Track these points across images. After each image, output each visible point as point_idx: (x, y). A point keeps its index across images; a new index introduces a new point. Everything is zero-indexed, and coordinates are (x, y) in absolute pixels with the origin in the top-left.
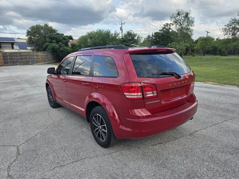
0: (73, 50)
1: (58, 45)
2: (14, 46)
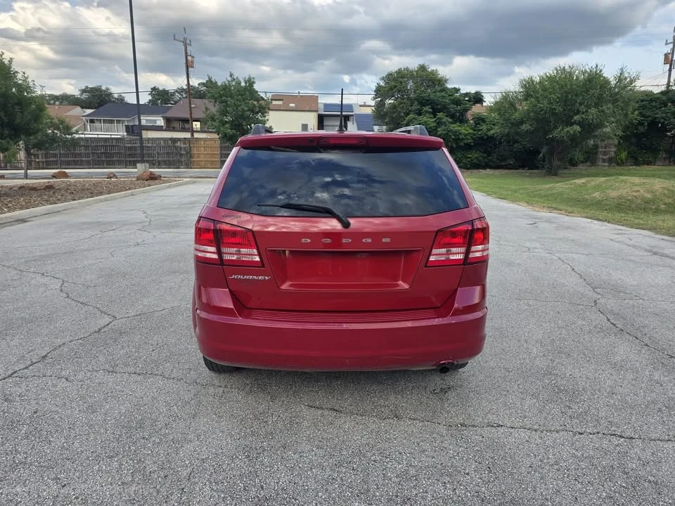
0: (476, 132)
1: (434, 120)
2: (348, 122)
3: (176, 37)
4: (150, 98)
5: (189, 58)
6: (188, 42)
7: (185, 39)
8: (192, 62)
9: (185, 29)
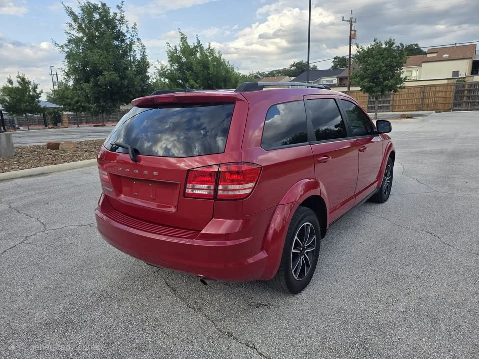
3: (344, 19)
4: (333, 64)
5: (353, 32)
6: (353, 20)
7: (351, 19)
8: (355, 35)
9: (352, 11)
